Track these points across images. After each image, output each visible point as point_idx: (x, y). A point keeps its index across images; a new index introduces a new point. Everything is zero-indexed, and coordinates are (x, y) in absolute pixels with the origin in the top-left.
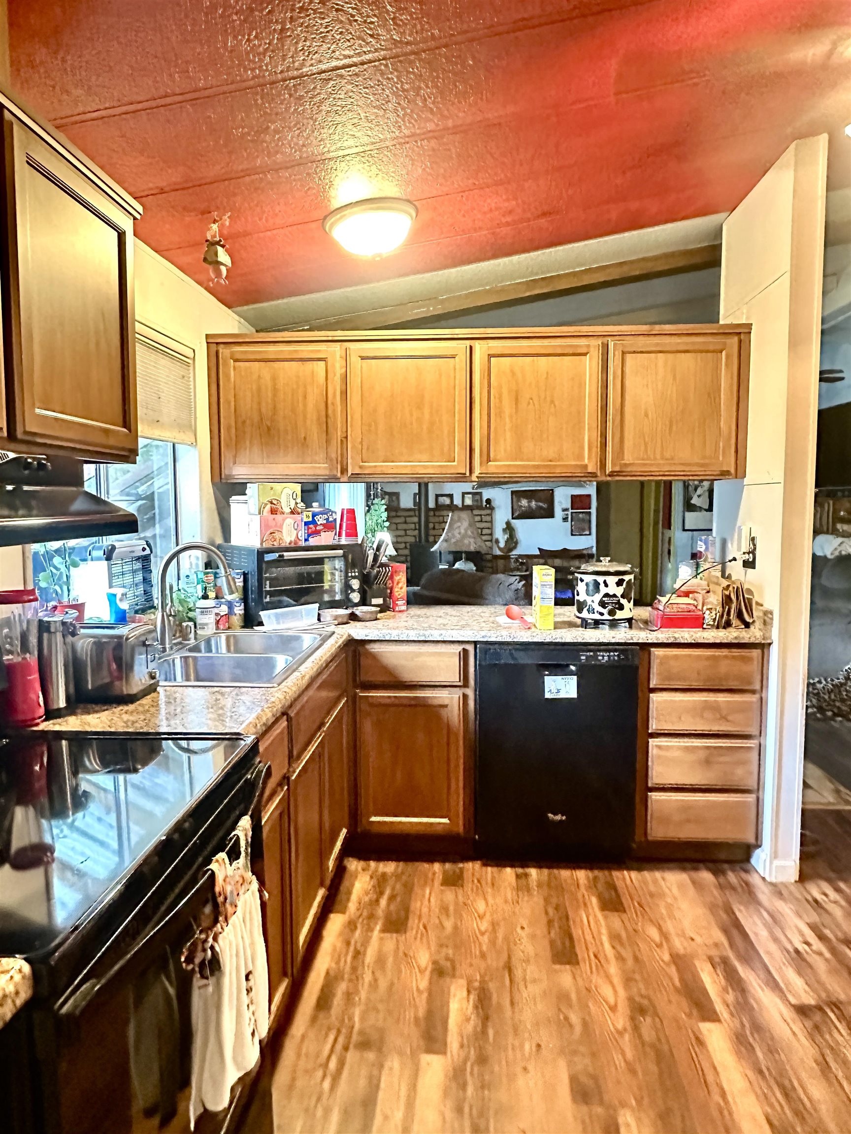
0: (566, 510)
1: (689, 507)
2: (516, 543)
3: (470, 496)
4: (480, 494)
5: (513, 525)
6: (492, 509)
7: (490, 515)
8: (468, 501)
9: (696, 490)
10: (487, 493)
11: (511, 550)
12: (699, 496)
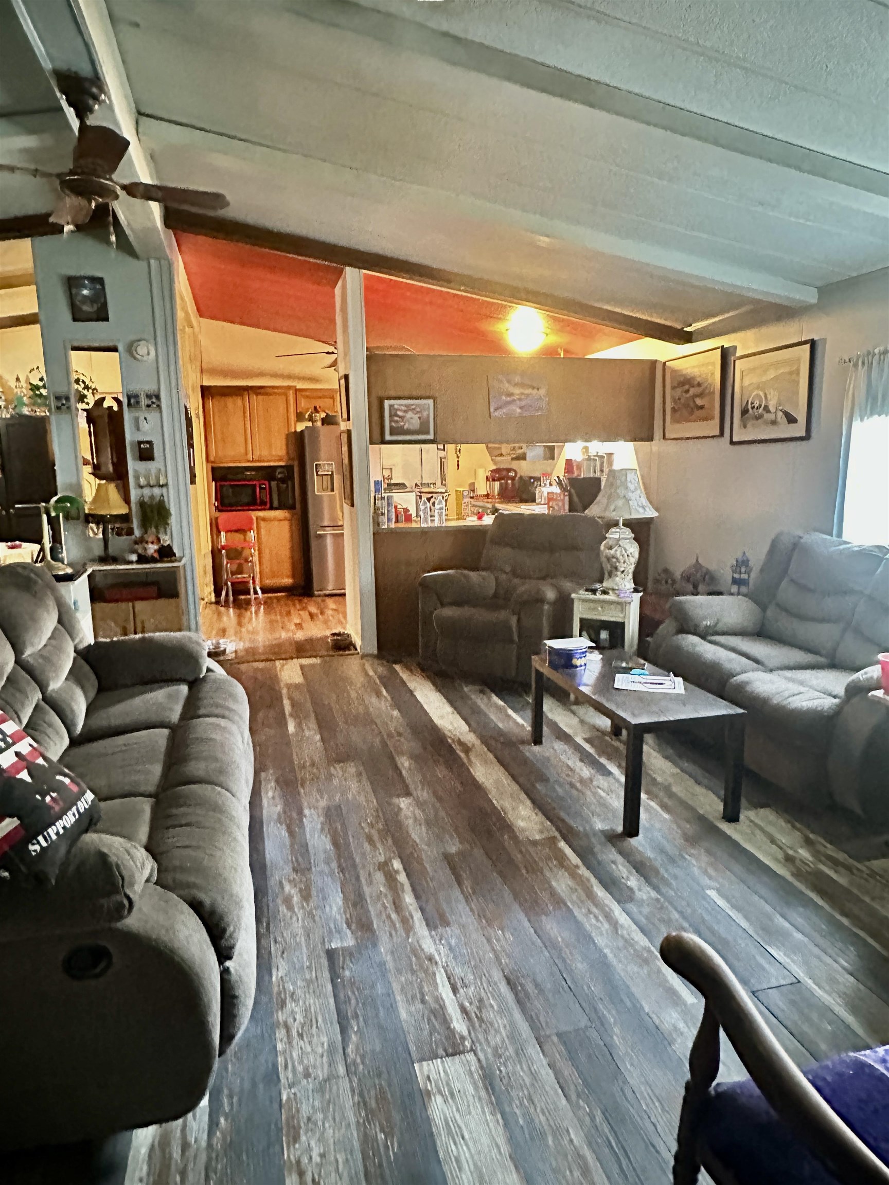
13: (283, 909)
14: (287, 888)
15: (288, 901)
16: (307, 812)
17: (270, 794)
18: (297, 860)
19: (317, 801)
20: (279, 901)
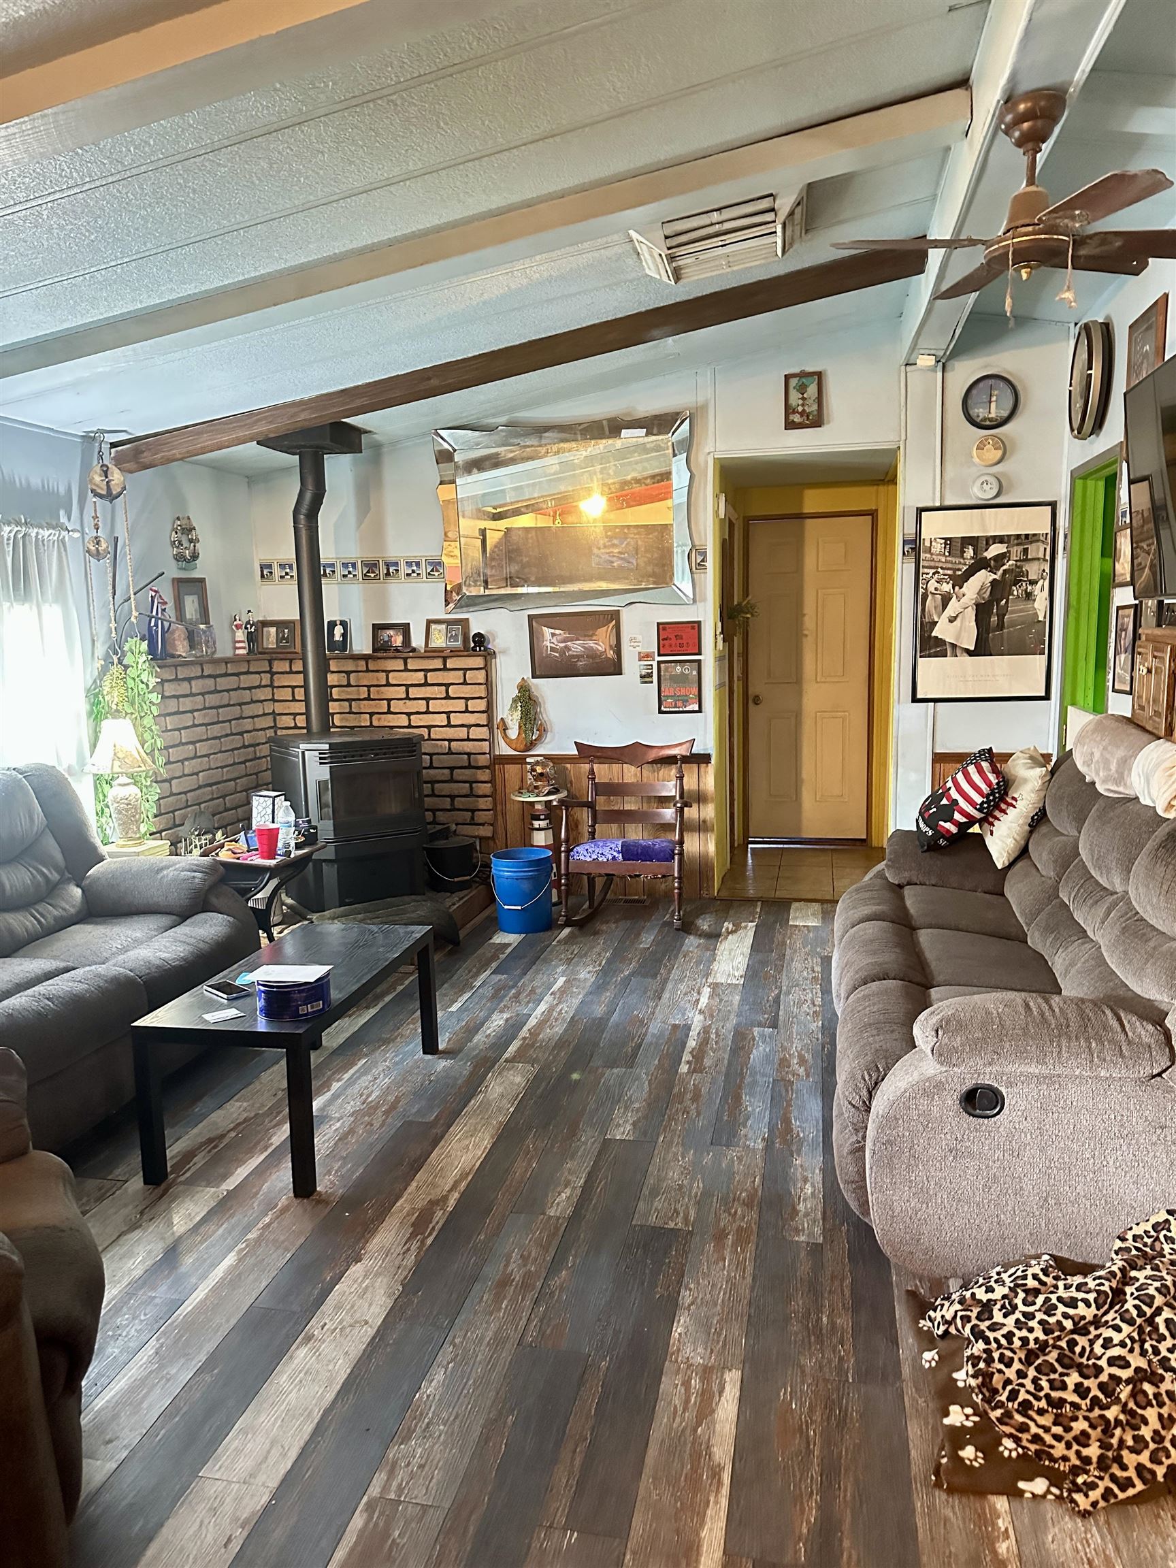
0: (648, 656)
1: (929, 645)
2: (543, 730)
3: (444, 626)
4: (465, 623)
5: (535, 692)
6: (489, 655)
7: (486, 668)
8: (439, 640)
9: (945, 604)
10: (479, 622)
11: (532, 745)
12: (952, 620)
13: (808, 1056)
14: (802, 1071)
15: (802, 1061)
16: (760, 1145)
17: (809, 1190)
18: (787, 1091)
19: (740, 1159)
20: (811, 1061)
